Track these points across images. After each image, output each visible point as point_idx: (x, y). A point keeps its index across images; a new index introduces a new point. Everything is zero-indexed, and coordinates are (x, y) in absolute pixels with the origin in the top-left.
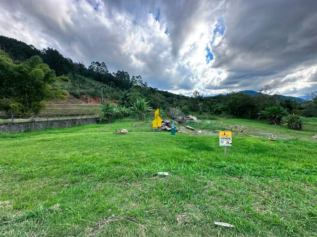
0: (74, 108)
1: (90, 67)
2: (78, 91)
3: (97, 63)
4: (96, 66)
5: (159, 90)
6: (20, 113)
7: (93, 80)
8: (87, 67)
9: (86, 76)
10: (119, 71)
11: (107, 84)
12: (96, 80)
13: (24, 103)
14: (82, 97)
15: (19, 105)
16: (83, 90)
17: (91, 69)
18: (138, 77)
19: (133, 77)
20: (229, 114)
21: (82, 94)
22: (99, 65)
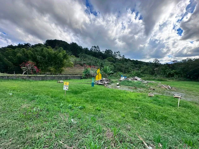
0: (78, 71)
1: (91, 49)
2: (82, 62)
3: (95, 46)
4: (94, 48)
5: (131, 60)
6: (54, 73)
7: (91, 56)
8: (89, 49)
9: (88, 54)
10: (106, 50)
11: (98, 58)
12: (93, 56)
13: (56, 68)
14: (84, 66)
15: (54, 70)
16: (85, 62)
17: (91, 51)
18: (117, 52)
19: (115, 52)
20: (182, 77)
21: (84, 64)
22: (96, 47)
